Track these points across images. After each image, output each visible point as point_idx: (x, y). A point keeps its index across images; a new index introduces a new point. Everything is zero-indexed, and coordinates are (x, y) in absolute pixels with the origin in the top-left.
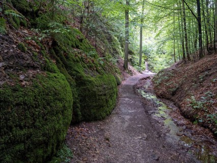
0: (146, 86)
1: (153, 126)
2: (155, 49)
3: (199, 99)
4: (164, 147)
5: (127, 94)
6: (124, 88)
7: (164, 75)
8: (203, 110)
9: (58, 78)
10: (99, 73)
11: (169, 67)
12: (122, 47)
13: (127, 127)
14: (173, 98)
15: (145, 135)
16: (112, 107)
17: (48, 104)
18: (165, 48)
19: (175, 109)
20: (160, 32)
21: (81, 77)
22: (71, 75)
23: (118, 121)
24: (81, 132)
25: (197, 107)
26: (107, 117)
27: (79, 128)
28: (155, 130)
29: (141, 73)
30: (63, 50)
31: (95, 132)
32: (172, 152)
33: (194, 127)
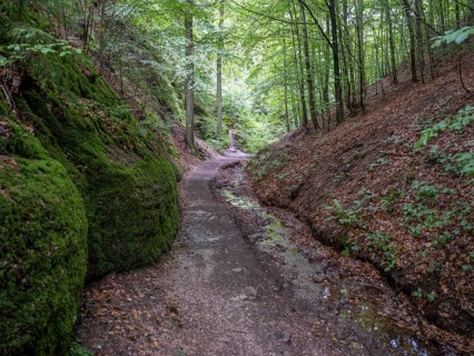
0: (236, 182)
1: (264, 268)
2: (249, 104)
3: (348, 204)
4: (294, 310)
5: (200, 202)
6: (189, 189)
7: (271, 158)
8: (358, 227)
9: (48, 172)
10: (141, 156)
11: (277, 140)
12: (180, 98)
13: (212, 276)
14: (293, 205)
15: (253, 291)
16: (171, 233)
17: (30, 244)
18: (269, 101)
19: (299, 226)
20: (259, 69)
21: (100, 167)
22: (77, 162)
23: (191, 263)
24: (109, 301)
25: (346, 220)
26: (164, 256)
27: (101, 291)
28: (270, 276)
29: (222, 154)
30: (51, 100)
31: (142, 296)
32: (310, 320)
33: (342, 260)
